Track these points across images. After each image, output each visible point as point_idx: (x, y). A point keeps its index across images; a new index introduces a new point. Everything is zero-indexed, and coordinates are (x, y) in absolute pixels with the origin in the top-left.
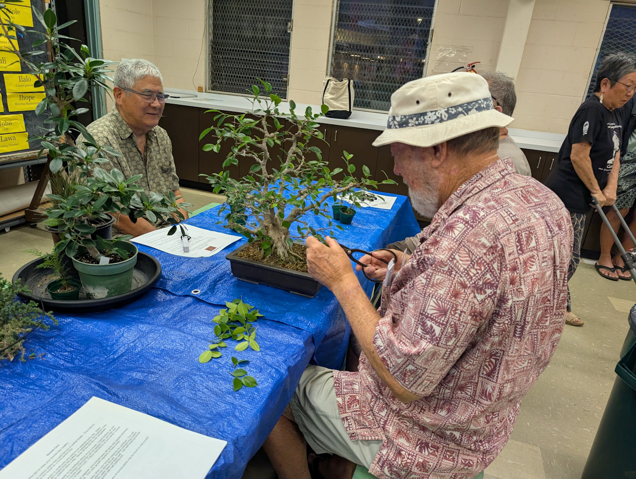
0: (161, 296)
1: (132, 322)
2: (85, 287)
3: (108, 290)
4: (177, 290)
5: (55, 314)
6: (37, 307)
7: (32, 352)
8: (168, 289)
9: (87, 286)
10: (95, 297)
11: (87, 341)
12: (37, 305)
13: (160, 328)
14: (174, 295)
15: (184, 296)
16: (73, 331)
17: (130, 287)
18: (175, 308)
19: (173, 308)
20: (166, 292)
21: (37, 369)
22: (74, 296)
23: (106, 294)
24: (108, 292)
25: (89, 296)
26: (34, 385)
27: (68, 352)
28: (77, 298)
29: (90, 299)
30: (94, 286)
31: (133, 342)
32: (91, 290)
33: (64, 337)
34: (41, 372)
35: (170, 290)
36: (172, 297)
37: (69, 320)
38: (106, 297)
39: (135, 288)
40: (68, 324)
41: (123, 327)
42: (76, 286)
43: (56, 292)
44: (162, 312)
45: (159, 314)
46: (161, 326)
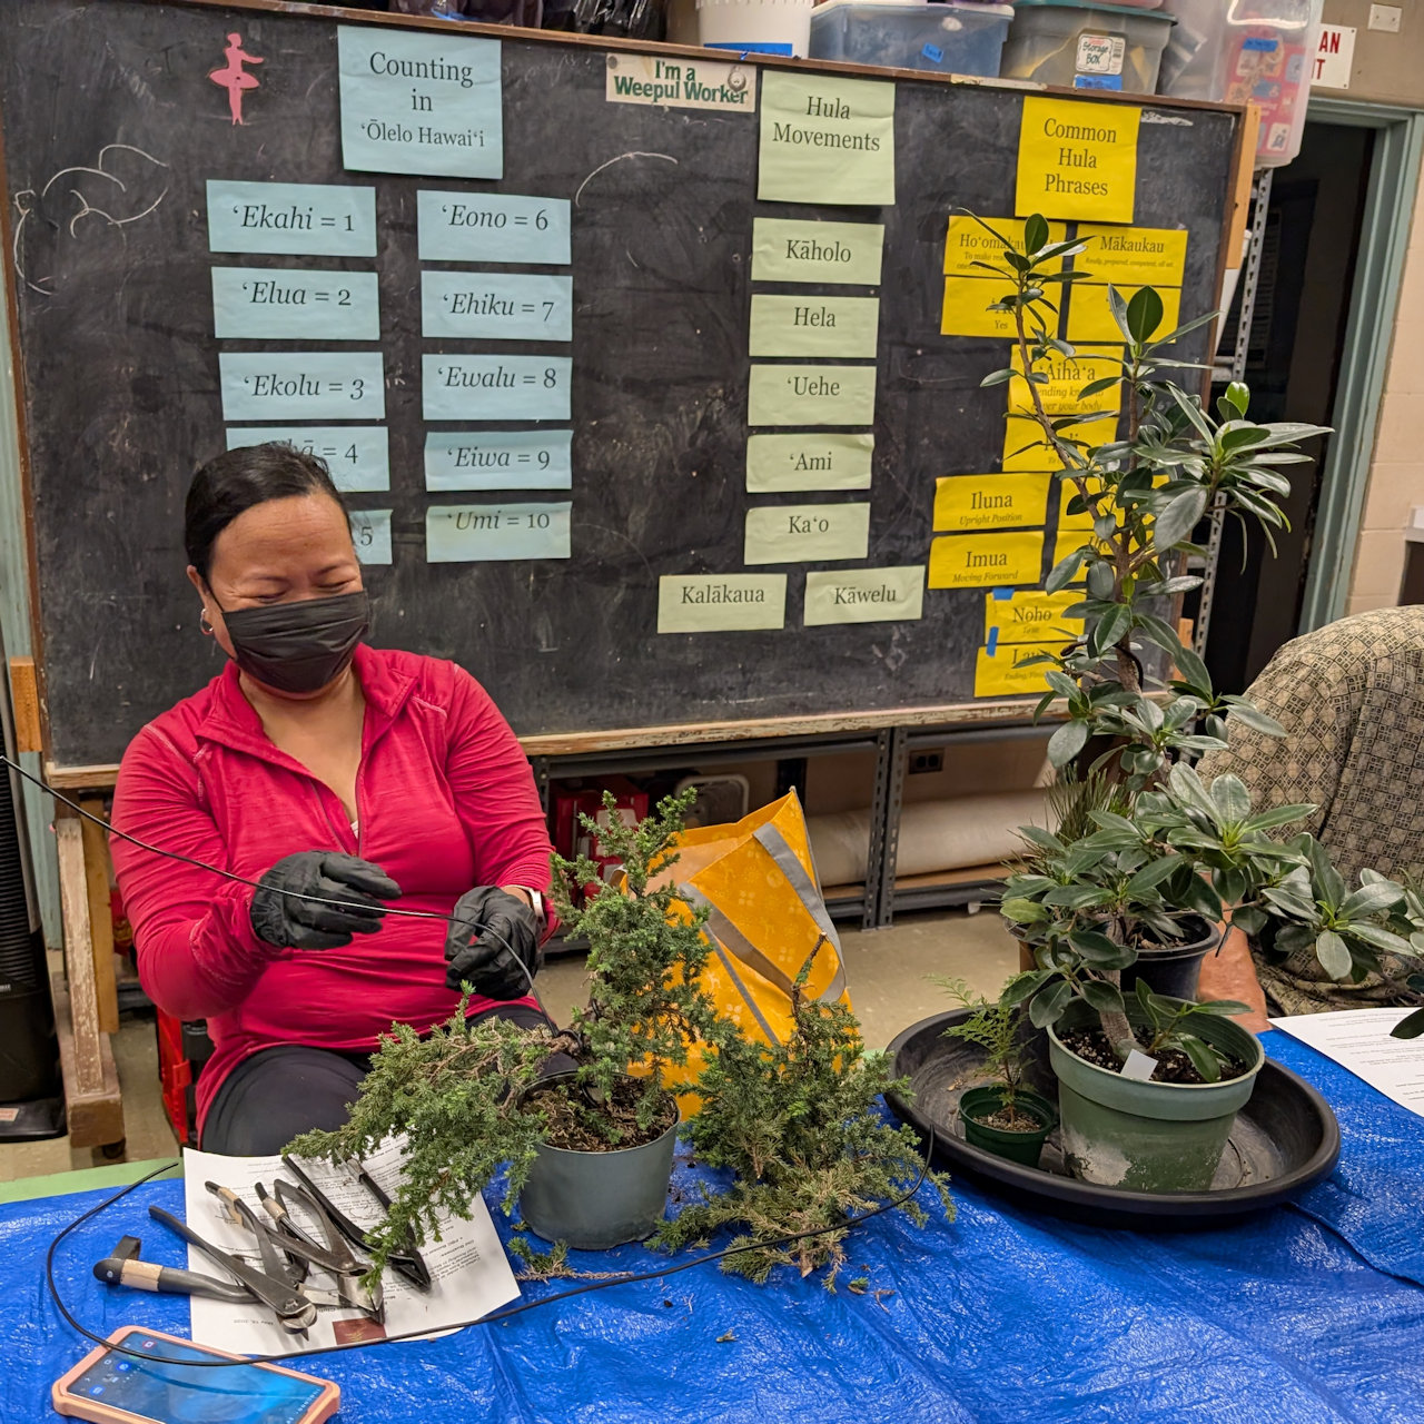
0: (1309, 1245)
1: (1174, 1297)
2: (1067, 1131)
3: (1128, 1165)
4: (1379, 1248)
5: (953, 1184)
6: (915, 1148)
7: (863, 1272)
8: (1344, 1230)
9: (1073, 1132)
10: (1086, 1174)
11: (1016, 1304)
12: (916, 1140)
13: (1262, 1359)
14: (1359, 1258)
15: (1396, 1277)
16: (987, 1256)
17: (1210, 1180)
18: (1348, 1310)
19: (1336, 1307)
20: (1333, 1236)
21: (856, 1327)
22: (1027, 1150)
23: (1122, 1177)
24: (1128, 1172)
25: (1071, 1167)
26: (832, 1372)
27: (953, 1314)
28: (1033, 1161)
29: (1072, 1175)
30: (1092, 1138)
31: (1152, 1368)
32: (1079, 1148)
33: (957, 1265)
34: (861, 1341)
35: (1349, 1238)
36: (1351, 1266)
37: (990, 1218)
38: (1121, 1186)
39: (1227, 1186)
40: (983, 1228)
41: (1138, 1303)
42: (1039, 1120)
43: (981, 1123)
44: (1292, 1307)
45: (1276, 1308)
46: (1271, 1354)
